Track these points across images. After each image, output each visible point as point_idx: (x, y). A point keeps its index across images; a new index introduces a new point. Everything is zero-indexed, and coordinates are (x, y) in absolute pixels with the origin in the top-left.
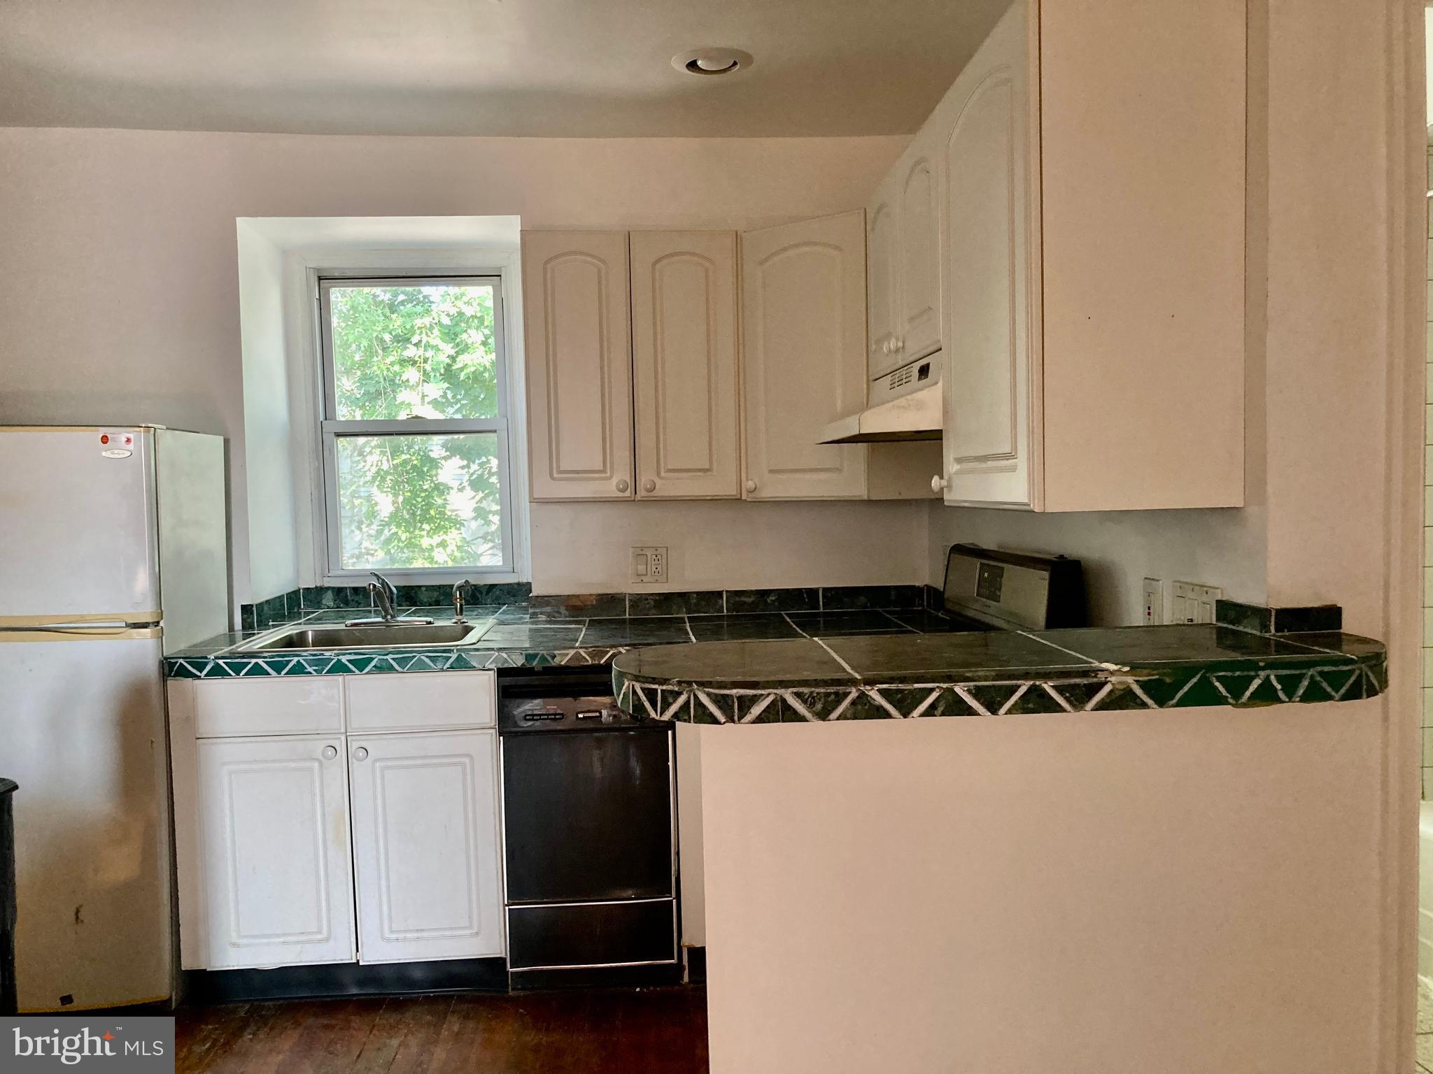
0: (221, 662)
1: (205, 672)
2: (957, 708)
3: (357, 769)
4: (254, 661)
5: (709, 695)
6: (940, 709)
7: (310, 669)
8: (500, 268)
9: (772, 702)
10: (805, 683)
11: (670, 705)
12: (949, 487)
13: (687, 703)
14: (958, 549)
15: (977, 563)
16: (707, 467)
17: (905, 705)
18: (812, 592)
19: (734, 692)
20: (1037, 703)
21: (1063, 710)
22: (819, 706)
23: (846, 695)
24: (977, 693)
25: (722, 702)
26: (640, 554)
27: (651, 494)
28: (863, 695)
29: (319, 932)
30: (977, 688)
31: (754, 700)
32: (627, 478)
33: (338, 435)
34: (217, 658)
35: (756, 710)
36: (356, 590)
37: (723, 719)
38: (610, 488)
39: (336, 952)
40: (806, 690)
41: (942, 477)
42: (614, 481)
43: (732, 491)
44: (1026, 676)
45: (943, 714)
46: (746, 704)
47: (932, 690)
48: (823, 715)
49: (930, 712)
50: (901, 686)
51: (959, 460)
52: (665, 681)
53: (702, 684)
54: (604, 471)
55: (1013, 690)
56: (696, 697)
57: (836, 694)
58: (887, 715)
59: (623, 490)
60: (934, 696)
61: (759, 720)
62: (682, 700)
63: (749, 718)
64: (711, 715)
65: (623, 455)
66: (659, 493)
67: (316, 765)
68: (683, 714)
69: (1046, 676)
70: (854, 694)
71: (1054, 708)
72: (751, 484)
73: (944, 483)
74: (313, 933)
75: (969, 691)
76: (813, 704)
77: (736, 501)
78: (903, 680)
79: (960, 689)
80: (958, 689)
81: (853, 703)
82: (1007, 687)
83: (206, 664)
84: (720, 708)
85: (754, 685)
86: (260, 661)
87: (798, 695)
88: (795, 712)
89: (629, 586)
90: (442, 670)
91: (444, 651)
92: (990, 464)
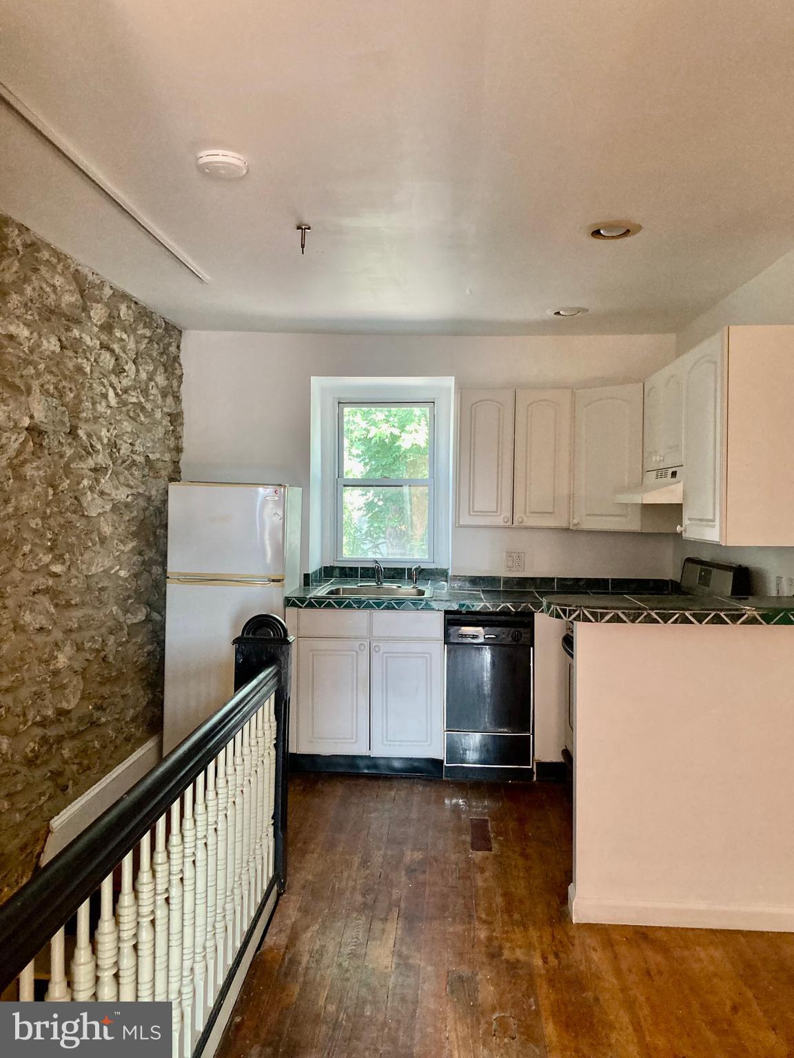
0: (312, 600)
1: (305, 605)
2: (686, 621)
3: (375, 657)
4: (328, 600)
5: (588, 611)
6: (679, 621)
7: (354, 606)
8: (434, 399)
9: (614, 615)
10: (627, 609)
11: (571, 615)
12: (685, 531)
13: (579, 615)
14: (689, 560)
15: (699, 567)
16: (552, 511)
17: (666, 619)
18: (606, 581)
19: (598, 610)
20: (718, 620)
21: (727, 623)
22: (631, 618)
23: (642, 614)
24: (694, 615)
25: (593, 614)
26: (510, 554)
27: (521, 524)
28: (649, 614)
29: (352, 739)
30: (694, 613)
31: (607, 613)
32: (509, 515)
33: (345, 486)
34: (310, 598)
35: (607, 618)
36: (351, 569)
37: (593, 621)
38: (499, 521)
39: (359, 749)
40: (627, 611)
41: (682, 526)
42: (502, 517)
43: (565, 525)
44: (713, 610)
45: (680, 623)
46: (603, 615)
47: (676, 614)
48: (633, 621)
49: (675, 622)
50: (664, 611)
51: (690, 519)
52: (570, 606)
53: (585, 607)
54: (496, 512)
55: (709, 614)
56: (583, 612)
57: (639, 613)
58: (658, 622)
59: (506, 523)
60: (677, 616)
61: (608, 621)
62: (577, 613)
63: (604, 620)
64: (589, 619)
65: (507, 504)
66: (524, 524)
67: (355, 653)
68: (577, 618)
69: (722, 610)
70: (645, 614)
71: (724, 622)
72: (575, 521)
73: (683, 529)
74: (348, 739)
75: (691, 614)
76: (629, 617)
77: (567, 530)
78: (665, 609)
79: (687, 614)
80: (686, 614)
81: (645, 617)
82: (706, 614)
83: (306, 601)
84: (593, 616)
85: (606, 608)
86: (331, 600)
87: (623, 613)
88: (622, 619)
89: (503, 573)
90: (418, 610)
91: (419, 600)
92: (704, 523)
